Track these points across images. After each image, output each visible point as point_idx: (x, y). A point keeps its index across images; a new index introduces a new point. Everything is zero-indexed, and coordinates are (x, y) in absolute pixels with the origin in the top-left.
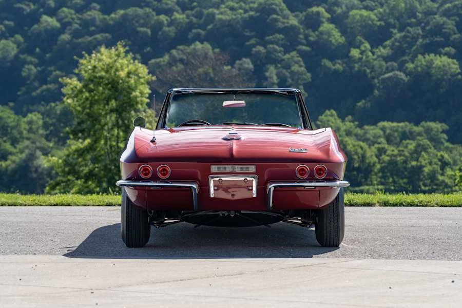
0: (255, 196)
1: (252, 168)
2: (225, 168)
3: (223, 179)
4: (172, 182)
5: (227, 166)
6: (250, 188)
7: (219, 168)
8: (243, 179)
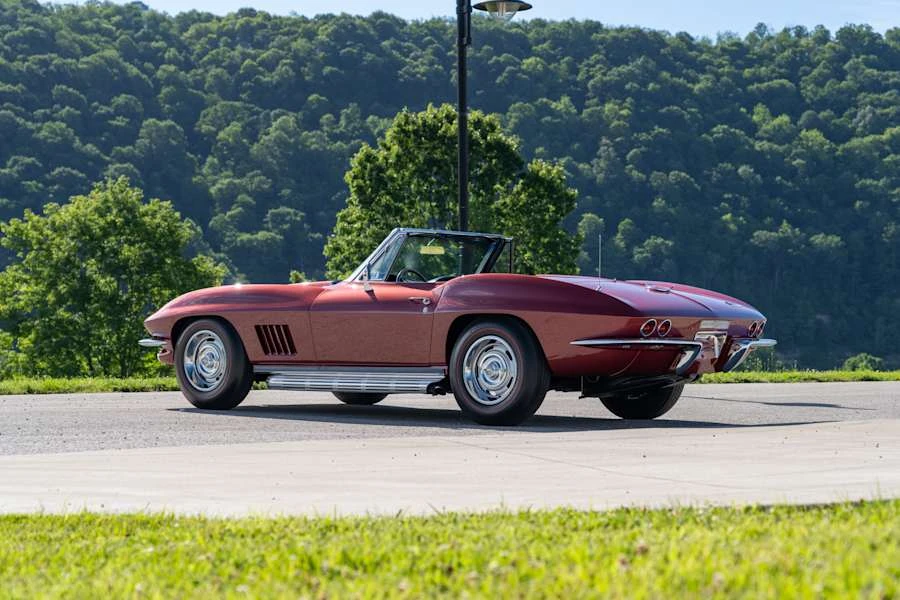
0: (717, 357)
1: (726, 324)
2: (709, 324)
5: (710, 321)
6: (713, 348)
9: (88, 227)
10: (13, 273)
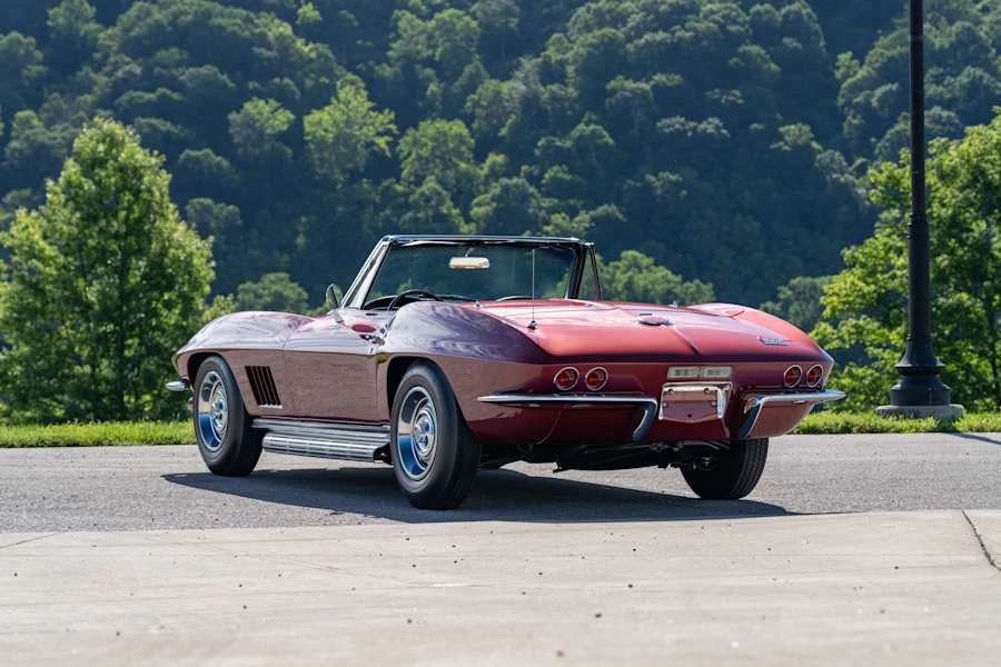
0: (720, 417)
1: (725, 371)
2: (687, 371)
3: (675, 389)
4: (607, 395)
5: (690, 368)
6: (714, 404)
7: (678, 372)
8: (702, 388)
9: (983, 172)
10: (885, 240)
